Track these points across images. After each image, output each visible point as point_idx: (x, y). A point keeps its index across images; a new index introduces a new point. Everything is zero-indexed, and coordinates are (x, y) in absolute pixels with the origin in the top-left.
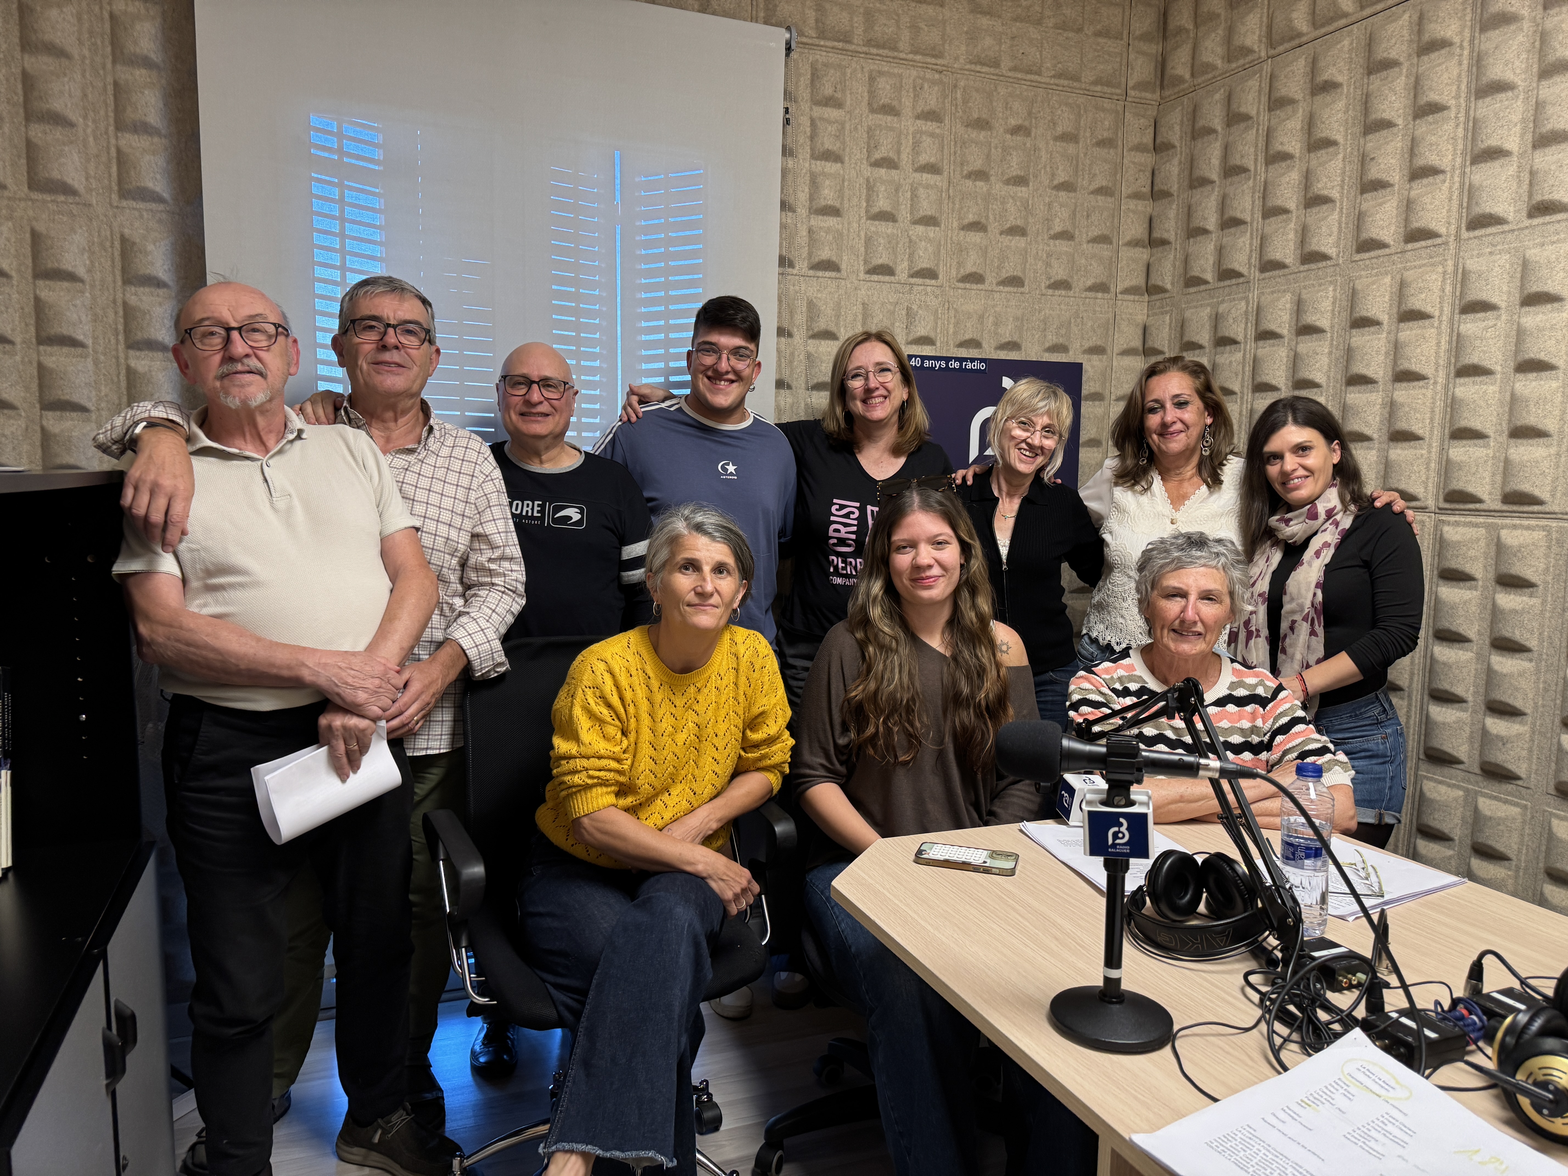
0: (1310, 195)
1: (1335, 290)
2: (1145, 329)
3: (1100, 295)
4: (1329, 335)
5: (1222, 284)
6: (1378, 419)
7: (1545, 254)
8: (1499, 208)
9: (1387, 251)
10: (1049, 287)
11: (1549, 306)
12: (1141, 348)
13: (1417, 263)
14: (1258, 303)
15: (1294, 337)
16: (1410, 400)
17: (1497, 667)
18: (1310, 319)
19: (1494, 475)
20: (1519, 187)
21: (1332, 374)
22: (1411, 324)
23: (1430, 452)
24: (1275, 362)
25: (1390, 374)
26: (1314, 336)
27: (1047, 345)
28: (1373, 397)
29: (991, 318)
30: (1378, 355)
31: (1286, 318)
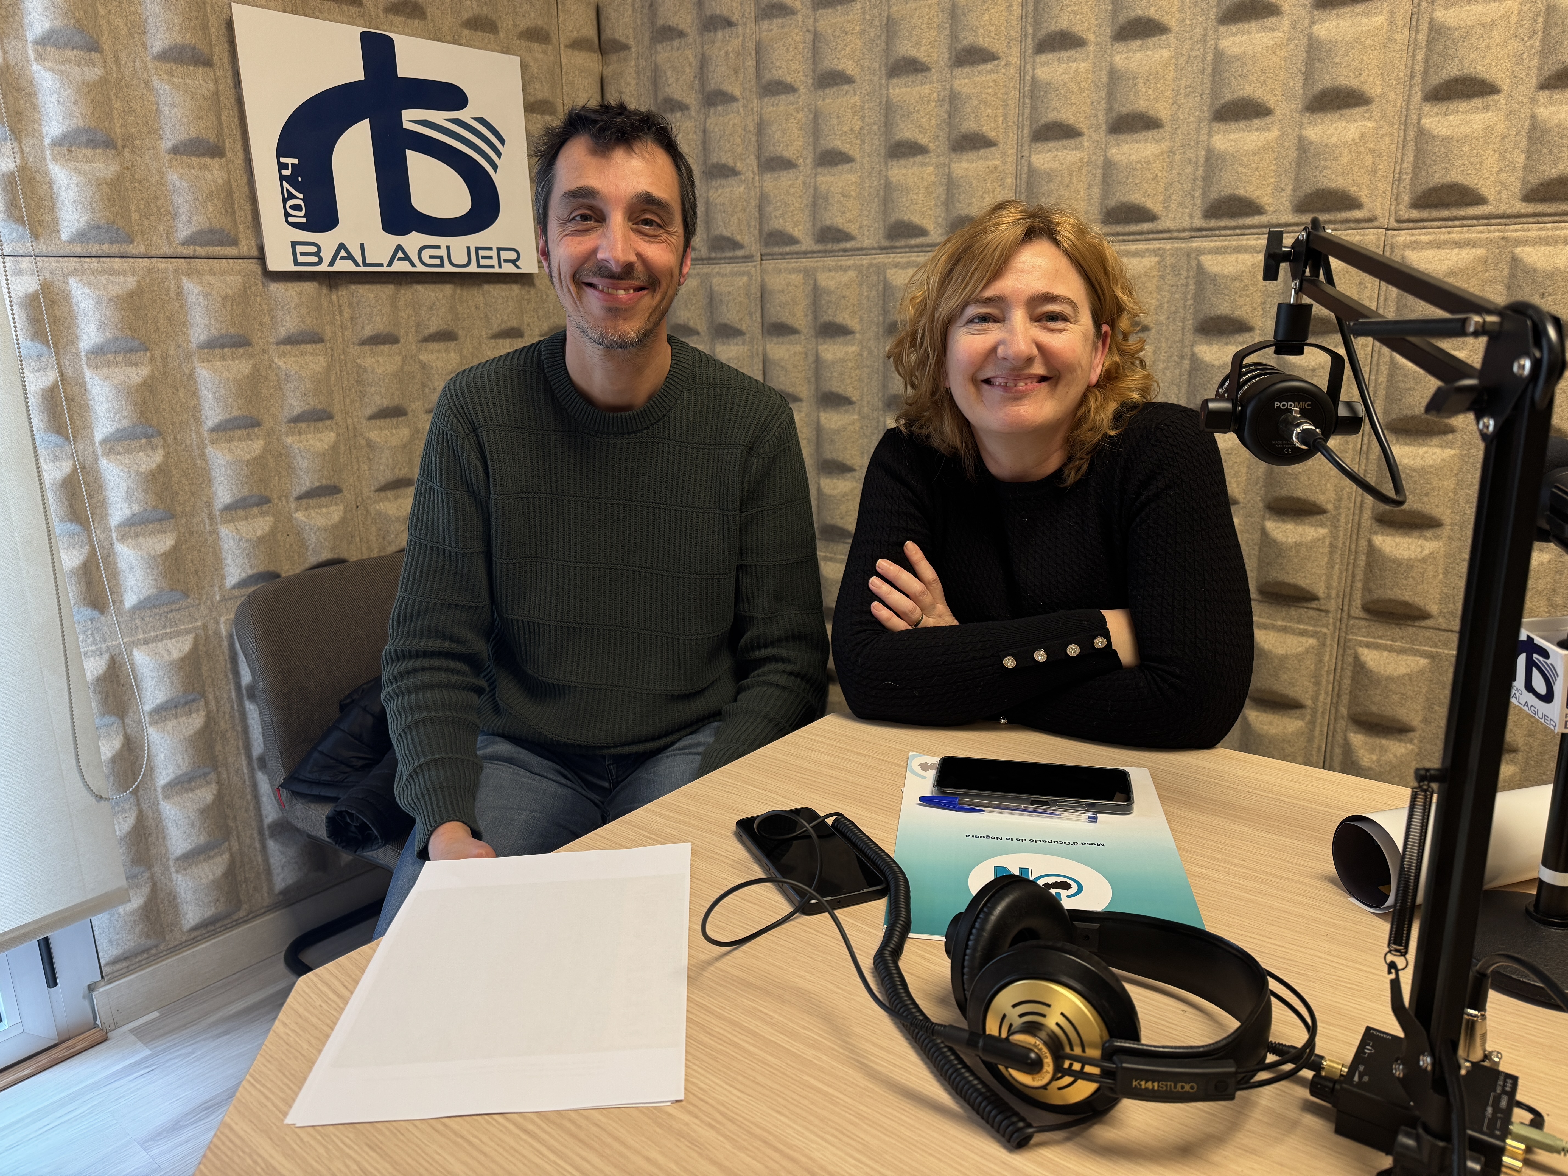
6: (933, 122)
12: (596, 40)
16: (977, 90)
19: (1090, 186)
21: (867, 63)
23: (1005, 163)
24: (788, 49)
25: (947, 56)
26: (839, 8)
27: (466, 16)
28: (926, 89)
30: (931, 28)
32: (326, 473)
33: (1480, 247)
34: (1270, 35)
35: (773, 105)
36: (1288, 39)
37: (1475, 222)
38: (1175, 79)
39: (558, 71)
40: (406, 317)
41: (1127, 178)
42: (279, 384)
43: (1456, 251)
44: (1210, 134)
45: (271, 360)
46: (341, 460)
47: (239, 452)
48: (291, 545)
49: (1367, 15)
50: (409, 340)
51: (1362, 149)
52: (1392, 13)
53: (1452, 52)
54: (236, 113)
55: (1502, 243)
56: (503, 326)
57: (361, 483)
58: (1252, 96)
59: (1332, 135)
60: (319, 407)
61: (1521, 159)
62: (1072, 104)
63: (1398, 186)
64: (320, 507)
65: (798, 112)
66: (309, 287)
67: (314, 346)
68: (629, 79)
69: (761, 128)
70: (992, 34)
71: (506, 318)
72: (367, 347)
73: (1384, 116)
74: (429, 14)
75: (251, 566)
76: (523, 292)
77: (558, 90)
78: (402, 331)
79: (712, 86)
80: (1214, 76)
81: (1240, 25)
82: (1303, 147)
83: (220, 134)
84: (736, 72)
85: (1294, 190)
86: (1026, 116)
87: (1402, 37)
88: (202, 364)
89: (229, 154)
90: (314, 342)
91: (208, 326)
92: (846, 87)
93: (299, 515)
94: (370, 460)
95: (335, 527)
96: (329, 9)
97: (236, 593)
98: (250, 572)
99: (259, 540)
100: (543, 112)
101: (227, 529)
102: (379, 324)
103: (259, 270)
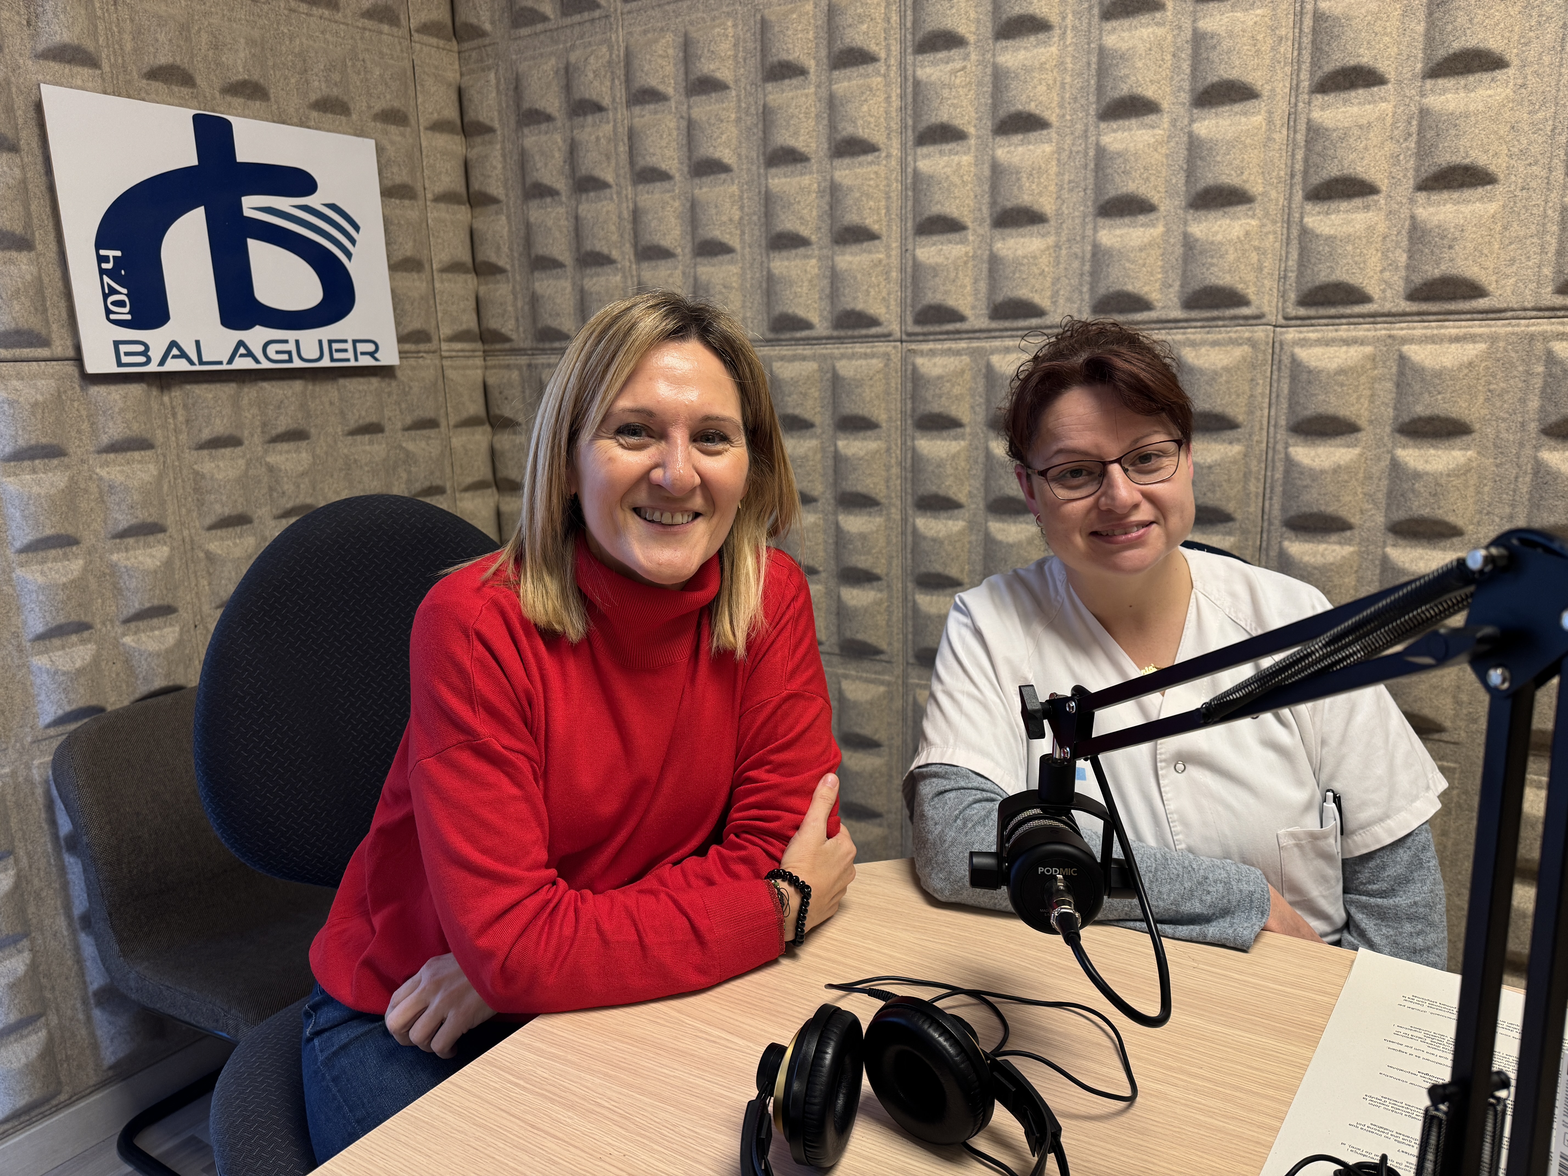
1: (735, 26)
2: (460, 93)
3: (386, 28)
4: (734, 93)
5: (568, 21)
6: (814, 213)
11: (1032, 39)
12: (458, 122)
14: (627, 48)
15: (683, 98)
16: (859, 181)
17: (1000, 537)
18: (707, 67)
19: (976, 281)
21: (744, 152)
22: (848, 72)
23: (889, 257)
24: (661, 136)
25: (826, 146)
26: (713, 95)
27: (313, 97)
28: (806, 180)
29: (204, 36)
30: (807, 118)
31: (670, 69)
32: (158, 592)
33: (1368, 344)
34: (1150, 132)
35: (648, 193)
36: (1169, 137)
37: (1361, 320)
38: (1059, 174)
39: (418, 154)
40: (250, 416)
41: (1014, 273)
42: (102, 497)
43: (1344, 348)
44: (1095, 230)
45: (92, 470)
46: (177, 576)
47: (53, 575)
48: (118, 674)
49: (1245, 114)
51: (1247, 247)
52: (1270, 112)
53: (1331, 152)
54: (48, 203)
55: (1389, 341)
56: (361, 422)
57: (199, 600)
58: (1136, 193)
59: (1217, 233)
60: (150, 520)
61: (1403, 258)
62: (955, 198)
63: (1284, 283)
64: (152, 629)
65: (674, 200)
66: (136, 390)
67: (143, 453)
68: (494, 163)
69: (636, 215)
70: (872, 126)
71: (363, 413)
72: (205, 452)
73: (1267, 214)
74: (272, 96)
75: (69, 702)
76: (383, 385)
77: (418, 174)
78: (246, 432)
79: (583, 172)
80: (1096, 172)
81: (1121, 122)
82: (1189, 244)
83: (28, 225)
84: (608, 158)
85: (1182, 286)
86: (909, 208)
87: (1281, 136)
88: (8, 479)
89: (40, 247)
90: (143, 449)
91: (15, 437)
92: (723, 176)
93: (128, 640)
94: (210, 574)
95: (169, 651)
96: (157, 91)
97: (52, 732)
98: (68, 709)
99: (80, 672)
100: (402, 197)
101: (40, 661)
102: (219, 427)
103: (76, 373)
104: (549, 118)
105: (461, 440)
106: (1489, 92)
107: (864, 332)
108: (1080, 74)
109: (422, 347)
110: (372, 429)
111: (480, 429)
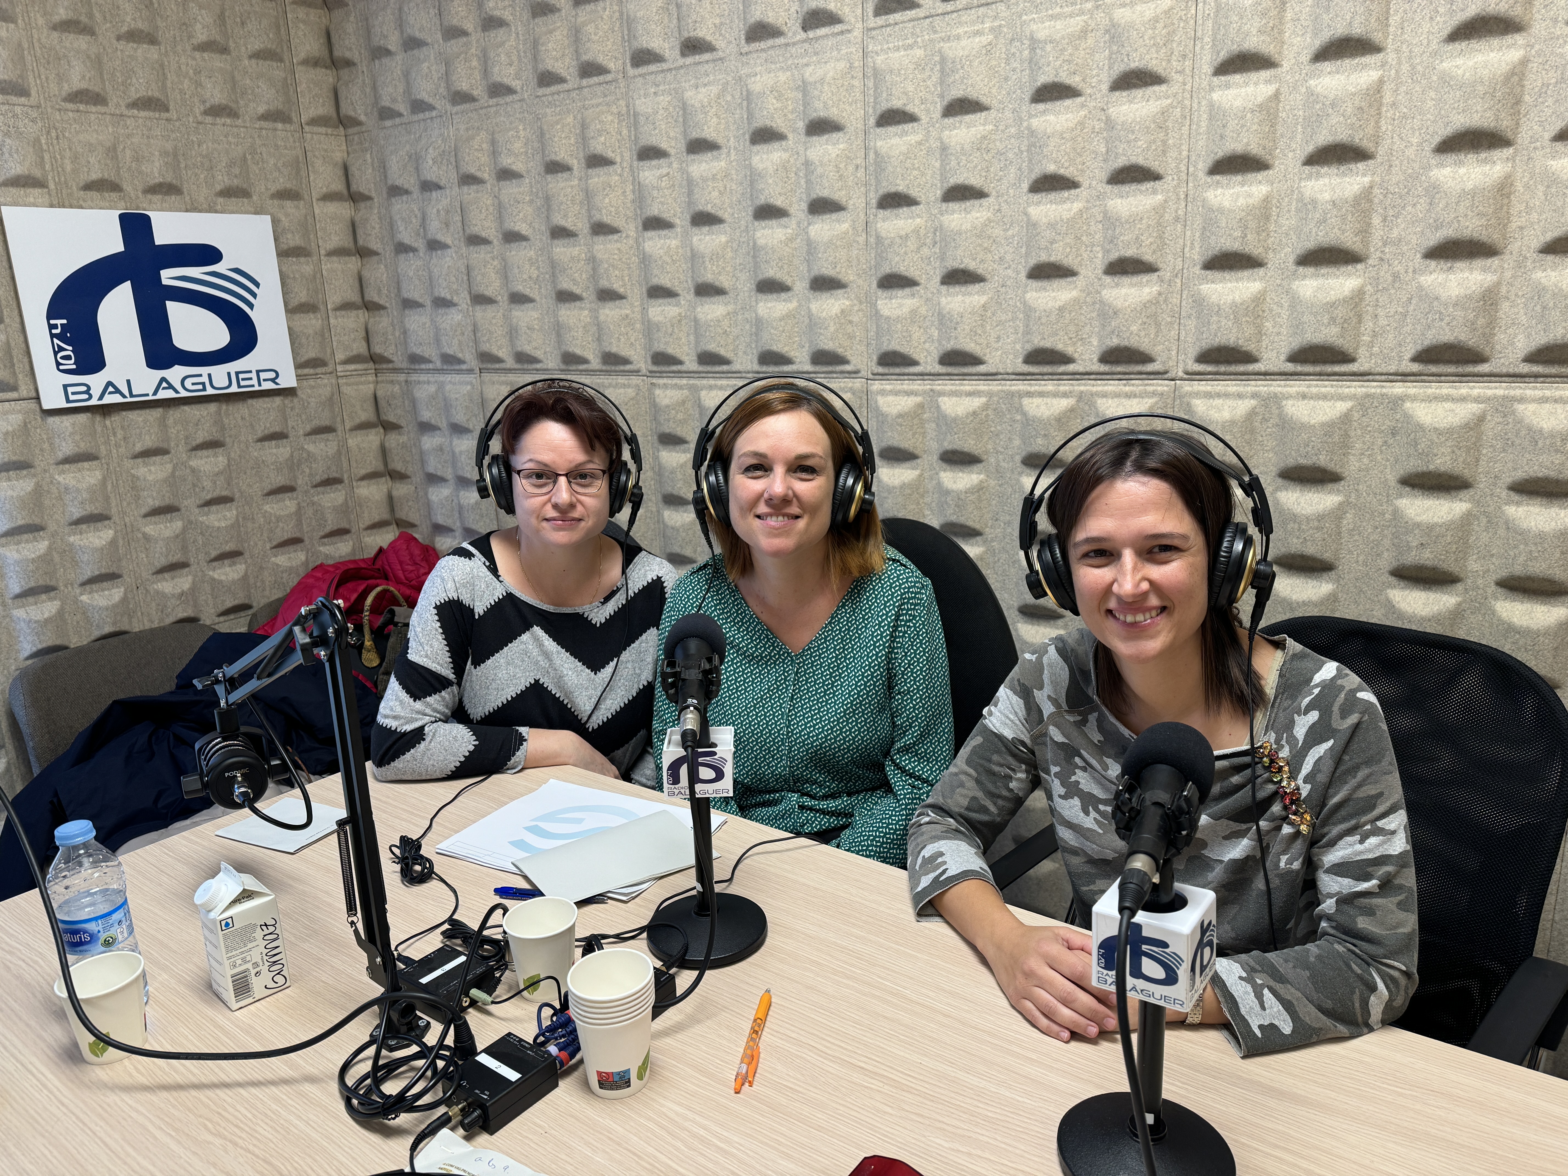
0: (484, 15)
1: (525, 129)
2: (346, 169)
3: (280, 126)
4: (527, 181)
5: (416, 118)
6: (584, 275)
7: (700, 96)
8: (656, 44)
9: (565, 86)
10: (206, 113)
11: (709, 155)
12: (345, 192)
13: (594, 102)
14: (455, 141)
15: (495, 182)
16: (607, 255)
18: (507, 161)
19: (687, 335)
20: (670, 21)
21: (536, 226)
22: (597, 170)
23: (632, 313)
24: (481, 210)
25: (587, 227)
26: (513, 181)
27: (218, 188)
28: (576, 251)
29: (128, 152)
30: (574, 204)
31: (484, 159)
32: (105, 563)
33: (920, 395)
34: (784, 231)
35: (476, 253)
36: (794, 235)
37: (914, 377)
38: (732, 258)
39: (311, 221)
40: (175, 433)
41: (708, 332)
42: (60, 496)
43: (905, 398)
44: (756, 302)
45: (52, 477)
46: (120, 552)
47: (26, 552)
48: (78, 623)
49: (838, 221)
50: (180, 450)
51: (843, 321)
52: (853, 221)
53: (887, 254)
55: (930, 393)
56: (266, 432)
57: (139, 568)
58: (775, 276)
59: (825, 309)
60: (97, 511)
61: (936, 334)
62: (668, 273)
63: (870, 348)
64: (103, 590)
65: (493, 260)
66: (82, 418)
67: (90, 463)
68: (374, 224)
69: (469, 270)
70: (613, 213)
71: (269, 425)
72: (140, 460)
73: (856, 297)
74: (185, 191)
75: (40, 642)
76: (286, 402)
77: (312, 237)
78: (172, 444)
79: (432, 235)
82: (810, 317)
84: (447, 226)
85: (809, 347)
86: (642, 278)
89: (5, 321)
90: (90, 460)
92: (524, 244)
93: (84, 598)
94: (147, 550)
95: (115, 606)
96: (91, 199)
97: (29, 663)
98: (40, 647)
99: (47, 621)
100: (298, 256)
101: (19, 613)
102: (148, 441)
103: (38, 409)
104: (407, 192)
105: (355, 441)
106: (978, 215)
107: (622, 368)
108: (741, 184)
109: (319, 370)
110: (278, 436)
111: (373, 431)
